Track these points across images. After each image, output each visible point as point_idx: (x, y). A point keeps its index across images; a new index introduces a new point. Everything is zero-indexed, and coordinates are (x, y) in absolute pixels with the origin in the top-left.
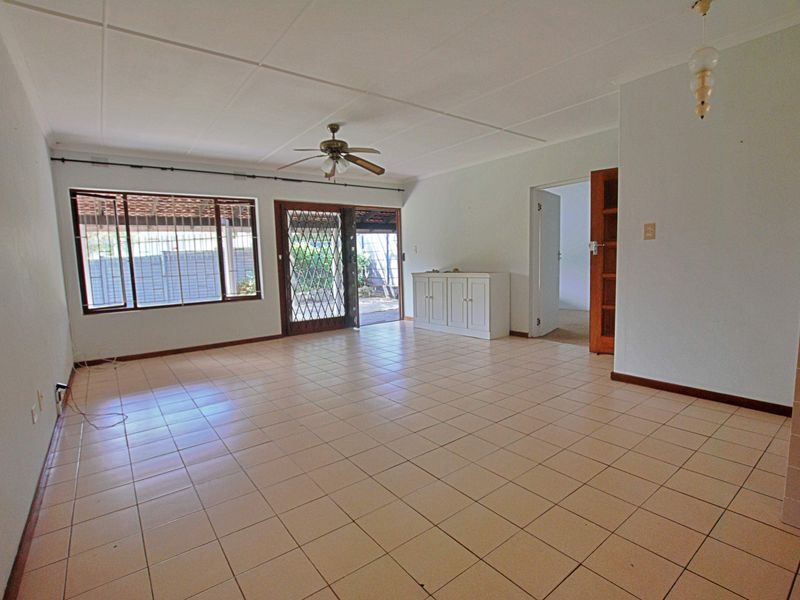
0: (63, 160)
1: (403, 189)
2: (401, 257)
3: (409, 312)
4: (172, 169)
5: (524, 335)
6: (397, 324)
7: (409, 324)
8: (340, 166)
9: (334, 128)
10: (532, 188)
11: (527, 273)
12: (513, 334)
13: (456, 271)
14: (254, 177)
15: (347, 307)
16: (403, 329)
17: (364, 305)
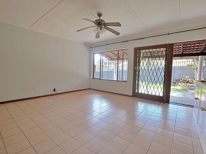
0: (91, 47)
4: (108, 44)
14: (127, 41)
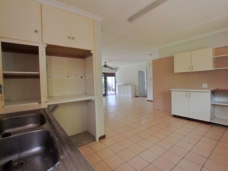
1: (116, 69)
2: (116, 82)
3: (117, 93)
5: (138, 97)
6: (115, 95)
7: (117, 95)
8: (106, 69)
9: (105, 63)
10: (138, 71)
11: (138, 85)
12: (136, 96)
13: (126, 85)
15: (105, 92)
16: (116, 96)
17: (108, 92)
